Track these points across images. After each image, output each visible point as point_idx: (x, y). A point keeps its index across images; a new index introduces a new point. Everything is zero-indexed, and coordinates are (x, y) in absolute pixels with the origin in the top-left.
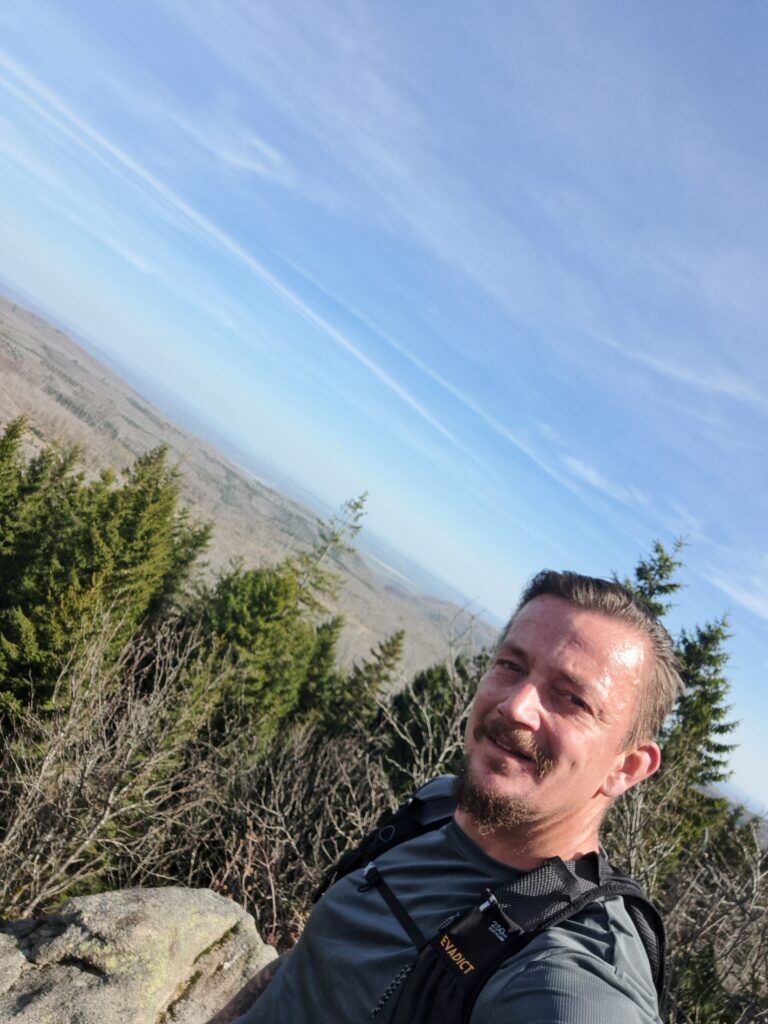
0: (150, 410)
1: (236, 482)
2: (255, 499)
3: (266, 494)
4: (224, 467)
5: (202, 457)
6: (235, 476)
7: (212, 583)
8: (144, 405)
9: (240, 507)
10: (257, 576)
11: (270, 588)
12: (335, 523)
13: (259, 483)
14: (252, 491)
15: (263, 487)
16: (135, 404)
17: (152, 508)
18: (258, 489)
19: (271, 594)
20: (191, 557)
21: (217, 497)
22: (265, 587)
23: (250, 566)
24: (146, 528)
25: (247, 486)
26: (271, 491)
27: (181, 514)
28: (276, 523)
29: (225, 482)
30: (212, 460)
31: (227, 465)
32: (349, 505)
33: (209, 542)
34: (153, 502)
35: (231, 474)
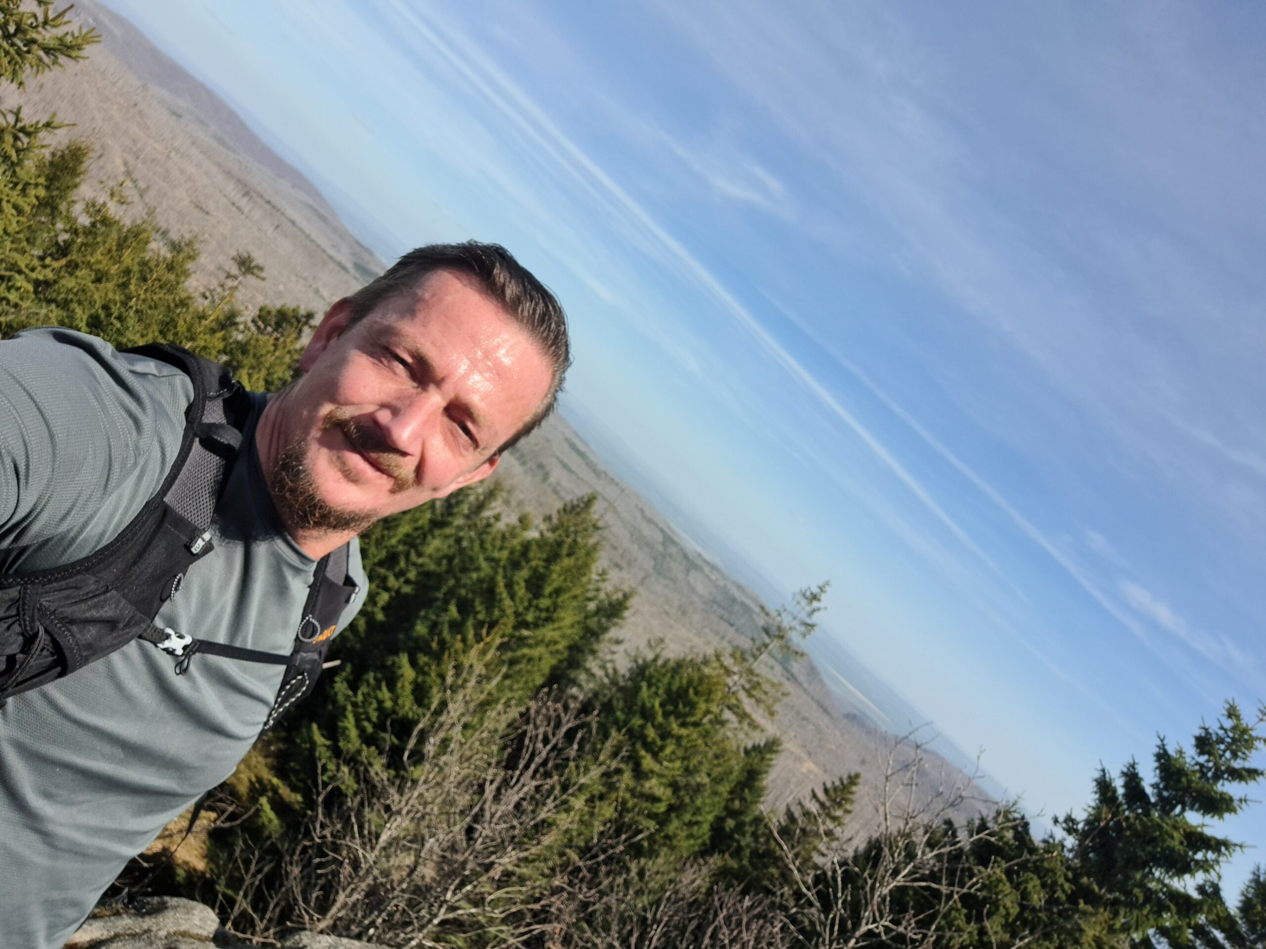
0: (588, 454)
1: (673, 550)
2: (693, 573)
3: (707, 569)
4: (662, 530)
5: (639, 515)
6: (673, 542)
7: (624, 666)
8: (582, 448)
9: (674, 580)
10: (679, 666)
11: (690, 682)
12: (783, 615)
13: (700, 555)
14: (691, 563)
15: (704, 561)
16: (573, 446)
17: (567, 562)
18: (699, 562)
19: (691, 691)
20: (605, 630)
21: (649, 565)
22: (684, 681)
23: (672, 652)
24: (555, 585)
25: (686, 557)
26: (713, 567)
27: (600, 575)
28: (715, 607)
29: (661, 548)
30: (650, 521)
31: (667, 530)
32: (804, 595)
33: (626, 614)
34: (569, 555)
35: (669, 540)
